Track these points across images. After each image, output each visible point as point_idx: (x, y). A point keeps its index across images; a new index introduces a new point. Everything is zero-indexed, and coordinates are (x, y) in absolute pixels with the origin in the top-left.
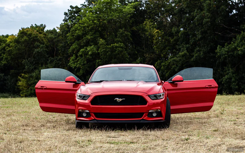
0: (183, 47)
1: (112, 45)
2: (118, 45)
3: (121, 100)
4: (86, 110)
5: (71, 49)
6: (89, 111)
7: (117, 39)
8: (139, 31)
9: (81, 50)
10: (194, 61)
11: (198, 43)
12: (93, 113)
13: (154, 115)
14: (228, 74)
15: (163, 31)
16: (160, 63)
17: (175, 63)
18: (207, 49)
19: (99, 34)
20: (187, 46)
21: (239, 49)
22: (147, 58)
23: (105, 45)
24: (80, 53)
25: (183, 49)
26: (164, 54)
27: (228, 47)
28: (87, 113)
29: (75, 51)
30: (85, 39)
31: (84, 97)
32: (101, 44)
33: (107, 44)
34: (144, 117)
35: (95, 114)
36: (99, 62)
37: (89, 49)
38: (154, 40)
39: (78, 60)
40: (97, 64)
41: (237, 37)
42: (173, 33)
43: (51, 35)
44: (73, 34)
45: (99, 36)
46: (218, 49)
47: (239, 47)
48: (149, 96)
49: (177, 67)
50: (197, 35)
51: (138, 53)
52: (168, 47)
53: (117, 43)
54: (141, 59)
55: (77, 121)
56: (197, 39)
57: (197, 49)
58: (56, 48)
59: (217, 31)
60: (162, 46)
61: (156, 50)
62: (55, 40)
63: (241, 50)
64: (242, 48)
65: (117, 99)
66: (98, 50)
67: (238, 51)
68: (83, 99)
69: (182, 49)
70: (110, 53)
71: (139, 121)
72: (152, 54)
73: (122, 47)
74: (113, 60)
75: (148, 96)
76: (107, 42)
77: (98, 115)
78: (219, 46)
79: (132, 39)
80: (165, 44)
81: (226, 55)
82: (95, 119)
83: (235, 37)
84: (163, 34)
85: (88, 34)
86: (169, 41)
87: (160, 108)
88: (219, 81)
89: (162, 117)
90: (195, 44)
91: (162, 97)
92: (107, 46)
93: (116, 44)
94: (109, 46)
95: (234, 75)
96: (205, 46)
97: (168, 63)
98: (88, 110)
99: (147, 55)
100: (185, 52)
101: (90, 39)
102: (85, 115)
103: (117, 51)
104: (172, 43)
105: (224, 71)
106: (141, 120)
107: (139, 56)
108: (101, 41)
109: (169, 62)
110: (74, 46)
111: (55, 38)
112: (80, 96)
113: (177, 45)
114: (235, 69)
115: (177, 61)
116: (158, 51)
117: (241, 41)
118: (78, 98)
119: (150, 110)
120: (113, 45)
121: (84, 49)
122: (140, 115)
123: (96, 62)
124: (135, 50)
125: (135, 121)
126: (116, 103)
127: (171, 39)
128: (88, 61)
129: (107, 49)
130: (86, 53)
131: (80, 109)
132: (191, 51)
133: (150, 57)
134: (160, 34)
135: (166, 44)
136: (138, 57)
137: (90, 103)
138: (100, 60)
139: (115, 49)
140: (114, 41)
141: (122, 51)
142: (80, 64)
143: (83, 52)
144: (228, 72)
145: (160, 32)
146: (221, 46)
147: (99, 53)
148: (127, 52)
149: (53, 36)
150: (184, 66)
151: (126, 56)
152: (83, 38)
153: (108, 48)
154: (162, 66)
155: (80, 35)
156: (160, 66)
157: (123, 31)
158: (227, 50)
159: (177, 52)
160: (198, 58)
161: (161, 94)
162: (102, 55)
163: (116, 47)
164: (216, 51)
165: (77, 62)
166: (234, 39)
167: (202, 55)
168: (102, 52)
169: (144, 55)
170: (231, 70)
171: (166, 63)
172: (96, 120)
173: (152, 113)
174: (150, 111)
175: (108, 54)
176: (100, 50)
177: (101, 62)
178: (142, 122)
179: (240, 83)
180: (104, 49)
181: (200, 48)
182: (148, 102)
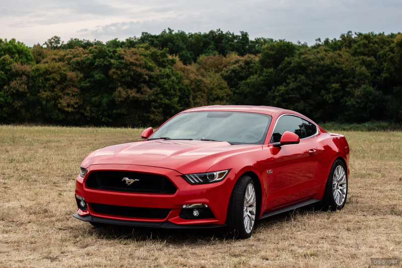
3: (132, 181)
12: (87, 202)
13: (196, 213)
34: (168, 218)
48: (183, 176)
65: (127, 179)
71: (159, 225)
75: (181, 176)
82: (90, 215)
87: (207, 201)
89: (215, 219)
91: (217, 179)
106: (163, 223)
119: (186, 204)
125: (153, 225)
126: (124, 187)
137: (84, 184)
161: (214, 173)
172: (92, 216)
173: (192, 210)
174: (184, 207)
178: (163, 226)
182: (178, 189)
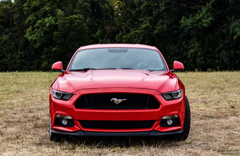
0: (146, 19)
1: (70, 16)
2: (77, 17)
3: (120, 101)
4: (68, 115)
5: (27, 20)
6: (72, 117)
7: (76, 10)
8: (99, 2)
9: (38, 22)
10: (156, 34)
11: (161, 15)
12: (78, 120)
13: (170, 123)
14: (193, 48)
15: (124, 3)
16: (121, 36)
17: (137, 36)
18: (171, 21)
19: (57, 5)
20: (150, 18)
21: (204, 22)
22: (107, 30)
23: (63, 16)
24: (37, 25)
25: (146, 21)
26: (125, 26)
27: (192, 19)
28: (68, 120)
29: (32, 22)
30: (42, 10)
31: (64, 95)
32: (59, 16)
33: (66, 16)
34: (155, 128)
35: (81, 122)
36: (56, 34)
37: (46, 20)
38: (115, 12)
39: (35, 32)
40: (54, 36)
41: (202, 10)
42: (135, 4)
43: (6, 6)
44: (30, 5)
45: (57, 7)
46: (182, 20)
47: (204, 19)
48: (162, 95)
49: (138, 40)
50: (161, 6)
51: (98, 25)
52: (130, 19)
53: (76, 15)
54: (101, 31)
55: (53, 131)
56: (161, 11)
57: (160, 22)
58: (11, 19)
59: (181, 3)
60: (123, 18)
61: (117, 23)
62: (10, 11)
63: (207, 22)
64: (207, 21)
65: (115, 99)
66: (56, 22)
67: (203, 23)
68: (62, 99)
69: (144, 21)
70: (69, 25)
71: (148, 133)
72: (112, 26)
73: (80, 19)
74: (72, 32)
76: (66, 13)
77: (85, 124)
78: (184, 17)
79: (91, 10)
80: (126, 16)
81: (190, 27)
82: (81, 130)
83: (201, 9)
84: (125, 5)
85: (46, 5)
86: (131, 13)
87: (177, 112)
88: (184, 55)
89: (180, 125)
90: (158, 17)
91: (179, 96)
92: (66, 18)
93: (74, 15)
94: (68, 18)
95: (200, 49)
96: (168, 18)
97: (130, 36)
98: (70, 116)
99: (108, 28)
100: (148, 24)
101: (48, 10)
102: (65, 123)
103: (76, 22)
104: (134, 15)
105: (188, 45)
106: (150, 131)
107: (99, 28)
108: (60, 12)
109: (131, 34)
110: (30, 18)
111: (10, 9)
112: (57, 94)
113: (139, 17)
114: (200, 42)
115: (139, 34)
116: (119, 23)
117: (207, 12)
118: (55, 96)
119: (164, 116)
120: (72, 16)
121: (41, 21)
122: (149, 124)
123: (54, 34)
124: (94, 22)
125: (142, 133)
126: (113, 106)
127: (133, 11)
128: (46, 33)
129: (65, 21)
130: (43, 25)
131: (58, 114)
132: (153, 23)
133: (111, 30)
134: (122, 5)
135: (128, 16)
136: (97, 29)
137: (74, 106)
138: (58, 32)
139: (74, 20)
140: (72, 12)
141: (81, 23)
142: (37, 36)
143: (40, 23)
144: (192, 45)
145: (121, 3)
146: (186, 18)
147: (57, 25)
148: (86, 25)
149: (8, 7)
150: (146, 38)
151: (85, 28)
152: (40, 9)
153: (67, 20)
154: (124, 39)
155: (37, 6)
156: (121, 39)
157: (82, 2)
158: (191, 21)
159: (140, 24)
160: (161, 31)
161: (178, 91)
162: (60, 27)
163: (75, 19)
164: (180, 22)
165: (34, 34)
166: (199, 11)
167: (166, 28)
168: (60, 24)
169: (105, 27)
170: (197, 44)
171: (127, 36)
172: (83, 131)
173: (166, 120)
174: (163, 118)
175: (66, 26)
176: (58, 22)
177: (59, 34)
178: (151, 134)
179: (206, 58)
180: (62, 21)
181: (163, 20)
182: (161, 104)
